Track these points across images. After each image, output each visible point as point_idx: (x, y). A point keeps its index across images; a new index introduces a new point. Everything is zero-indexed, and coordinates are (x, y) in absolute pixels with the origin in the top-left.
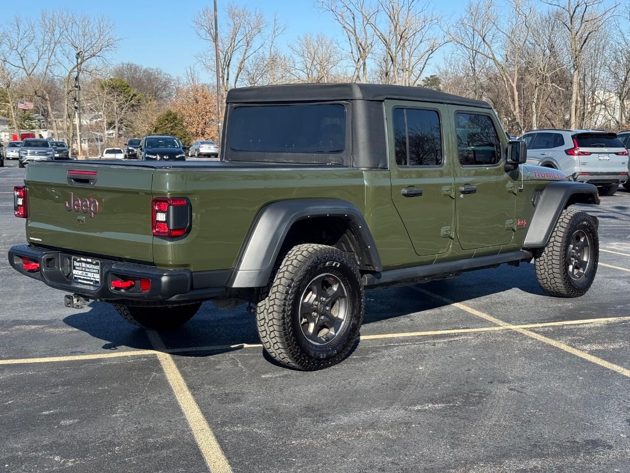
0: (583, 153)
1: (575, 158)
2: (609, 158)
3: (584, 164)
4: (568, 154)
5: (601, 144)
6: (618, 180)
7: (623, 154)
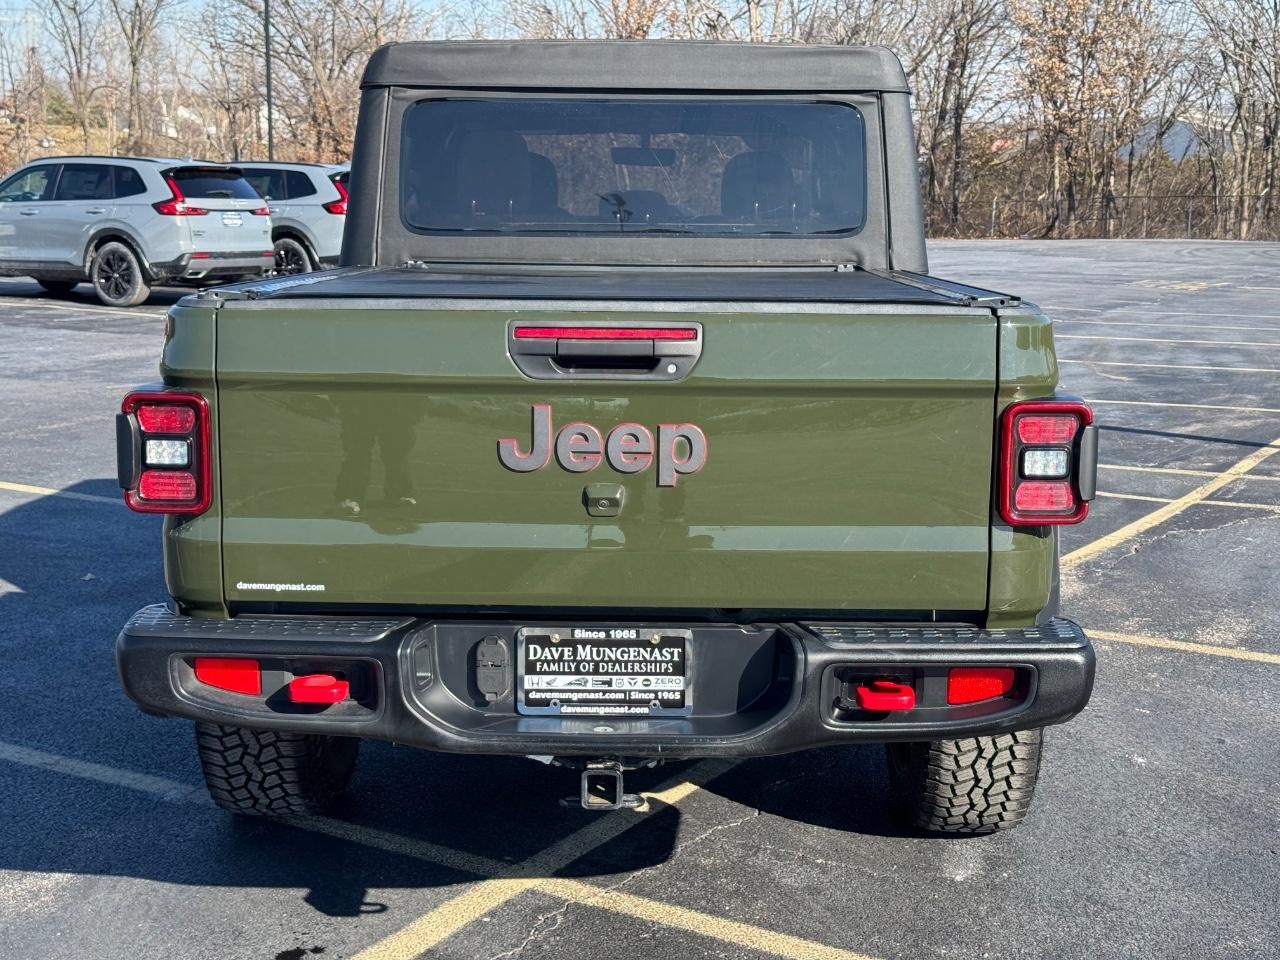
0: (194, 211)
1: (178, 220)
2: (240, 222)
3: (198, 234)
4: (161, 212)
5: (224, 191)
6: (259, 268)
7: (263, 212)
